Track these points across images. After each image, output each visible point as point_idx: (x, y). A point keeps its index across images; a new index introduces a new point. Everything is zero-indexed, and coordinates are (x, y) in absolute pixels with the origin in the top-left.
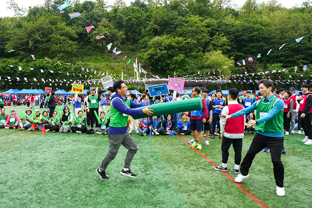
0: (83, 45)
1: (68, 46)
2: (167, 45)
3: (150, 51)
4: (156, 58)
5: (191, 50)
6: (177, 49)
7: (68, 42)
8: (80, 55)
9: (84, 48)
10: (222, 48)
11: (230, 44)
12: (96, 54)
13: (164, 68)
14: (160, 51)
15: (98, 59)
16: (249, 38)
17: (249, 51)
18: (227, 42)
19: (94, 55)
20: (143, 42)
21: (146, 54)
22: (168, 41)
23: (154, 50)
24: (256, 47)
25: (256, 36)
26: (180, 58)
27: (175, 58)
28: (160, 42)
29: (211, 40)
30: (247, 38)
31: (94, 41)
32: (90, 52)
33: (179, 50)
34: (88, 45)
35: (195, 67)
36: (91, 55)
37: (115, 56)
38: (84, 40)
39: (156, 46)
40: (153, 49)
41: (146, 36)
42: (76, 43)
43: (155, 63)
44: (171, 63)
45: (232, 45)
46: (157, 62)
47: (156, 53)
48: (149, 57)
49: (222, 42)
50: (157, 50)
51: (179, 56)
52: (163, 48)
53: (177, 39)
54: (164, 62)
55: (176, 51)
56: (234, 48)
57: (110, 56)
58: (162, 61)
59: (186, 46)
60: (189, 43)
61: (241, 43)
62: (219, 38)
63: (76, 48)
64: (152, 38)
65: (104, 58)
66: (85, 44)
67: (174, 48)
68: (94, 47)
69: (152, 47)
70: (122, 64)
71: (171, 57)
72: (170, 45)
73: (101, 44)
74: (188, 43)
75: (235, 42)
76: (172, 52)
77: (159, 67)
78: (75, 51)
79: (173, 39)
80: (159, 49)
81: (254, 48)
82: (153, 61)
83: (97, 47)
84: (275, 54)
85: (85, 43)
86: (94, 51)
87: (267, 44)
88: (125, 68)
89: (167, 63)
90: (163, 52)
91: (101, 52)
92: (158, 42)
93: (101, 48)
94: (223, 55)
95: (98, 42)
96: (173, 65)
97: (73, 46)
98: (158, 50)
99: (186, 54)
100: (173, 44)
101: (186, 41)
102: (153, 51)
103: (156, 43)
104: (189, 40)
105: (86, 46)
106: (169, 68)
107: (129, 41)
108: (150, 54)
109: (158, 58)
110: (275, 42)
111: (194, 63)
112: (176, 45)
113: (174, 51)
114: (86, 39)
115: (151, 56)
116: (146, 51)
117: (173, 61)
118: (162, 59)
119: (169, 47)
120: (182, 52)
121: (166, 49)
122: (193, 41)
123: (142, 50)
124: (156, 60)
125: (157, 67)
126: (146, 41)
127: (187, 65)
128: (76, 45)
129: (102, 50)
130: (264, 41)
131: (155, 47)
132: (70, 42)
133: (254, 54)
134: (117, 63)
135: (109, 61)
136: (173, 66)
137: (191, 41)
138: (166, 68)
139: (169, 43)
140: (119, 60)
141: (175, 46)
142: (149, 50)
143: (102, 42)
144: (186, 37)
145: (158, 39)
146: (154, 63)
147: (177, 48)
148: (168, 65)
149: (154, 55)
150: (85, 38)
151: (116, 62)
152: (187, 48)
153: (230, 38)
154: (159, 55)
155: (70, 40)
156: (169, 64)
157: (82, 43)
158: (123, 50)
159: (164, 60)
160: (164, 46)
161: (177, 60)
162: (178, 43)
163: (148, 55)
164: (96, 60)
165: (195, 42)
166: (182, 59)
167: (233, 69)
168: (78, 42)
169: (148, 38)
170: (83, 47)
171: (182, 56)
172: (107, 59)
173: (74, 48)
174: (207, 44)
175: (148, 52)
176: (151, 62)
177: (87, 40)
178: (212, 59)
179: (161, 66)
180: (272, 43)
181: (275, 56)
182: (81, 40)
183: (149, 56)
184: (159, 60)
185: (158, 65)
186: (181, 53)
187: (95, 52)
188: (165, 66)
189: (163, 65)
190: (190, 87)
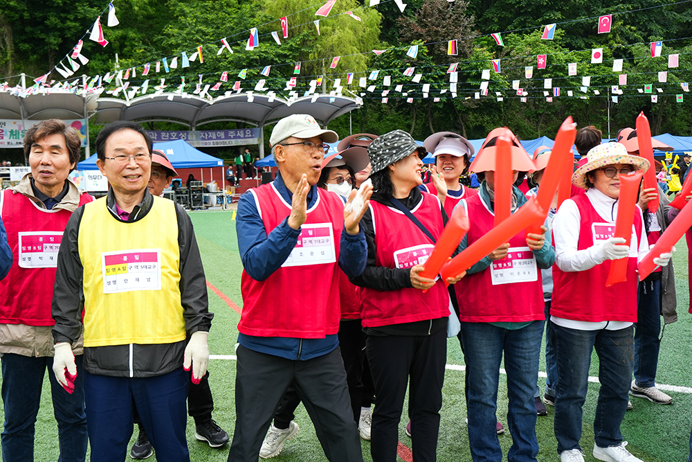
125: (43, 36)
146: (22, 17)
189: (69, 28)
190: (190, 132)
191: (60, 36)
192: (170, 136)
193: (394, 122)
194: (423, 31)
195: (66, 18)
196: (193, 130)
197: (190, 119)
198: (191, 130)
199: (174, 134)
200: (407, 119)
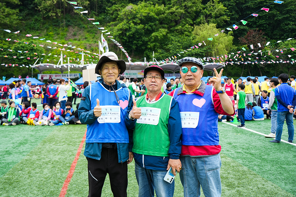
0: (28, 15)
1: (4, 15)
2: (144, 16)
3: (121, 25)
4: (129, 35)
5: (177, 23)
6: (157, 22)
7: (4, 10)
8: (24, 29)
9: (29, 19)
10: (218, 19)
11: (229, 14)
12: (47, 29)
13: (140, 47)
14: (135, 25)
15: (50, 35)
16: (256, 6)
17: (255, 23)
18: (225, 11)
19: (43, 30)
20: (113, 12)
21: (116, 28)
22: (145, 11)
23: (127, 23)
24: (266, 17)
25: (267, 3)
26: (161, 34)
27: (154, 34)
28: (135, 12)
29: (204, 9)
30: (253, 5)
31: (44, 9)
32: (38, 25)
33: (161, 23)
34: (36, 15)
35: (180, 46)
36: (40, 30)
37: (73, 32)
38: (30, 8)
39: (129, 18)
40: (125, 21)
41: (117, 3)
42: (17, 12)
43: (128, 41)
44: (149, 40)
45: (233, 15)
46: (131, 40)
47: (130, 27)
48: (120, 34)
49: (217, 11)
50: (130, 24)
51: (160, 31)
52: (139, 22)
53: (158, 8)
54: (140, 40)
55: (155, 25)
56: (235, 20)
57: (67, 31)
58: (138, 38)
59: (170, 17)
60: (174, 12)
61: (245, 13)
62: (213, 6)
63: (17, 19)
64: (126, 6)
65: (58, 34)
66: (31, 14)
67: (153, 20)
68: (44, 18)
69: (123, 20)
70: (83, 42)
71: (148, 32)
72: (148, 16)
73: (54, 14)
74: (172, 13)
75: (236, 12)
76: (150, 26)
77: (134, 47)
78: (16, 24)
79: (152, 7)
80: (133, 22)
81: (262, 19)
82: (125, 38)
83: (48, 17)
84: (290, 27)
85: (31, 12)
86: (44, 24)
87: (281, 13)
88: (88, 47)
89: (143, 41)
90: (138, 27)
91: (54, 25)
92: (132, 12)
93: (54, 19)
94: (218, 30)
95: (50, 10)
96: (152, 42)
97: (12, 17)
98: (132, 24)
99: (168, 28)
100: (152, 14)
101: (170, 11)
102: (125, 24)
103: (128, 14)
104: (174, 9)
105: (32, 15)
106: (146, 48)
107: (93, 10)
108: (121, 29)
109: (132, 34)
110: (292, 10)
111: (179, 41)
112: (156, 16)
113: (153, 24)
114: (32, 5)
115: (122, 33)
116: (116, 25)
117: (151, 38)
118: (137, 35)
119: (146, 19)
120: (163, 25)
121: (142, 22)
122: (179, 10)
123: (110, 24)
124: (129, 37)
125: (131, 45)
126: (116, 10)
127: (169, 43)
128: (17, 15)
129: (55, 22)
130: (276, 9)
131: (127, 19)
132: (7, 10)
133: (263, 27)
134: (77, 42)
135: (65, 38)
136: (152, 45)
137: (177, 11)
138: (143, 48)
139: (146, 14)
140: (80, 37)
141: (154, 18)
142: (120, 22)
143: (55, 11)
144: (170, 4)
145: (132, 8)
146: (126, 41)
147: (157, 20)
148: (145, 43)
149: (126, 30)
150: (30, 4)
151: (76, 40)
152: (171, 21)
153: (229, 5)
154: (133, 30)
155: (7, 7)
156: (147, 42)
157: (26, 12)
158: (86, 23)
159: (140, 36)
160: (140, 18)
161: (157, 36)
162: (159, 13)
163: (118, 30)
164: (48, 36)
165: (182, 11)
166: (164, 35)
167: (231, 48)
168: (20, 11)
169: (120, 6)
170: (28, 17)
171: (163, 32)
172: (63, 35)
173: (14, 19)
174: (198, 14)
175: (118, 26)
176: (124, 40)
177: (33, 8)
178: (203, 35)
179: (136, 45)
180: (288, 12)
181: (290, 29)
182: (25, 8)
183: (121, 32)
184: (133, 37)
185: (132, 44)
186: (164, 28)
187: (46, 26)
188: (142, 45)
189: (139, 43)
190: (173, 74)
191: (136, 46)
192: (167, 75)
193: (238, 70)
194: (247, 42)
195: (139, 41)
196: (174, 73)
197: (173, 70)
198: (173, 73)
199: (168, 74)
200: (242, 69)
